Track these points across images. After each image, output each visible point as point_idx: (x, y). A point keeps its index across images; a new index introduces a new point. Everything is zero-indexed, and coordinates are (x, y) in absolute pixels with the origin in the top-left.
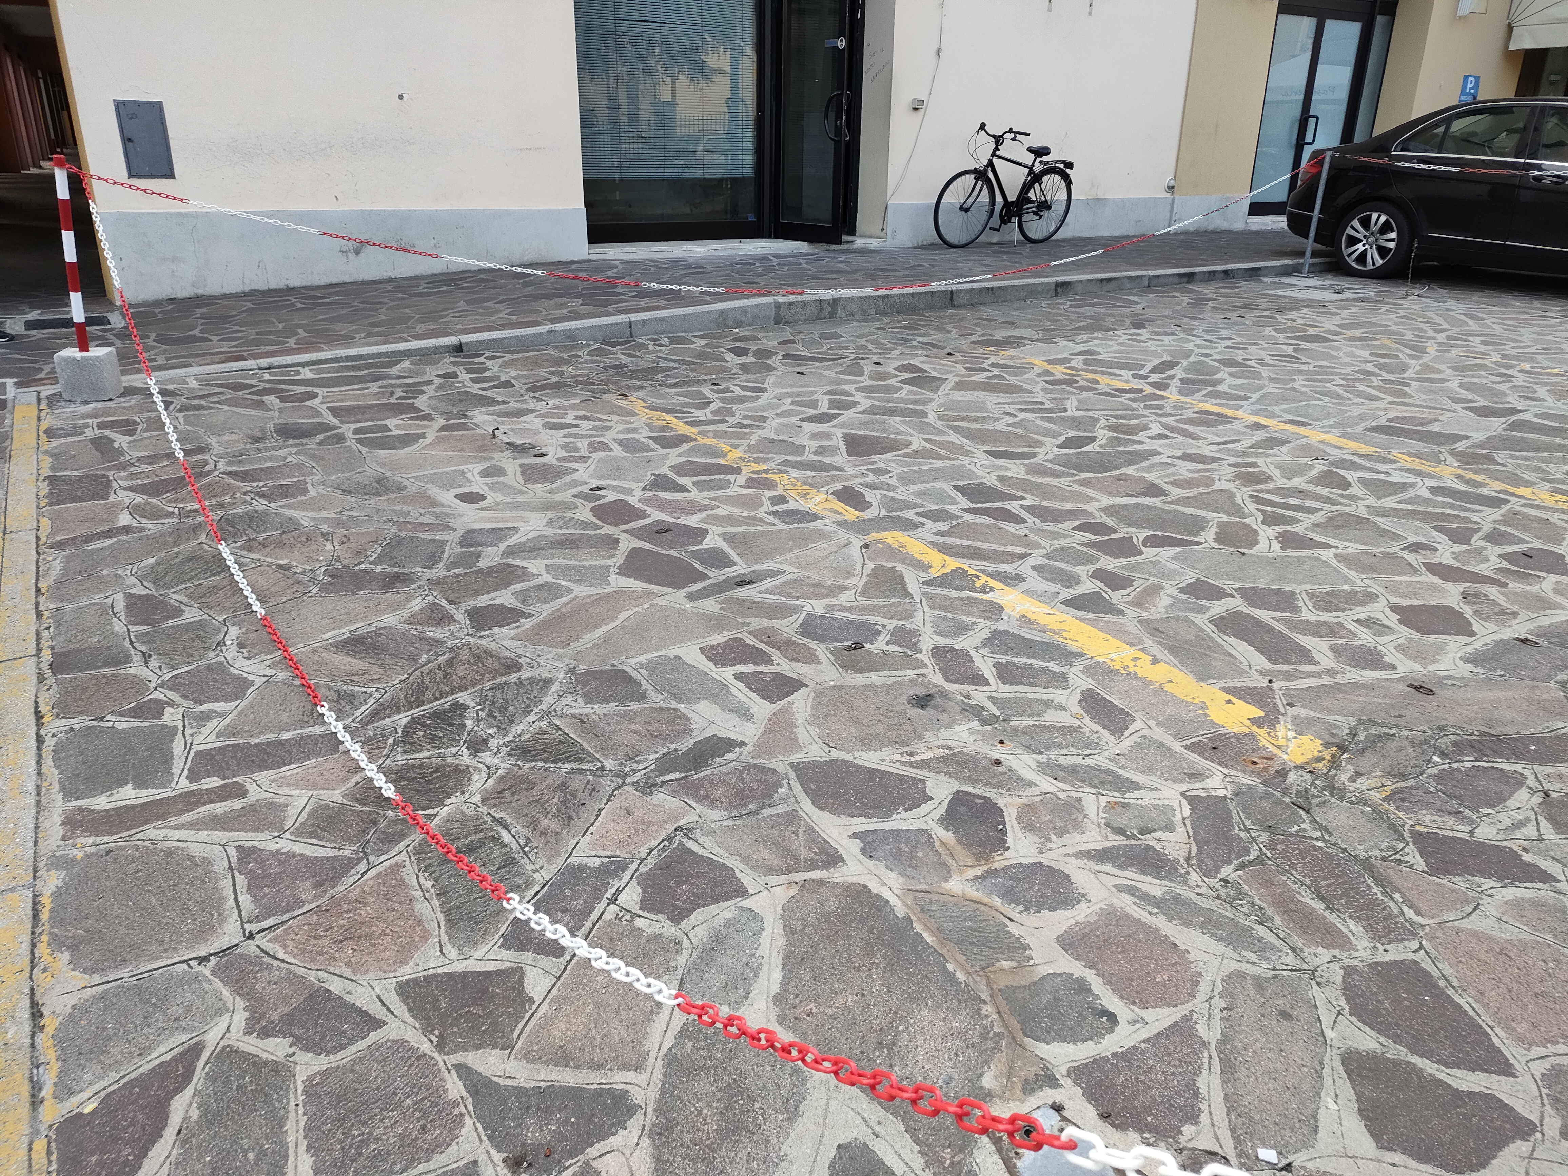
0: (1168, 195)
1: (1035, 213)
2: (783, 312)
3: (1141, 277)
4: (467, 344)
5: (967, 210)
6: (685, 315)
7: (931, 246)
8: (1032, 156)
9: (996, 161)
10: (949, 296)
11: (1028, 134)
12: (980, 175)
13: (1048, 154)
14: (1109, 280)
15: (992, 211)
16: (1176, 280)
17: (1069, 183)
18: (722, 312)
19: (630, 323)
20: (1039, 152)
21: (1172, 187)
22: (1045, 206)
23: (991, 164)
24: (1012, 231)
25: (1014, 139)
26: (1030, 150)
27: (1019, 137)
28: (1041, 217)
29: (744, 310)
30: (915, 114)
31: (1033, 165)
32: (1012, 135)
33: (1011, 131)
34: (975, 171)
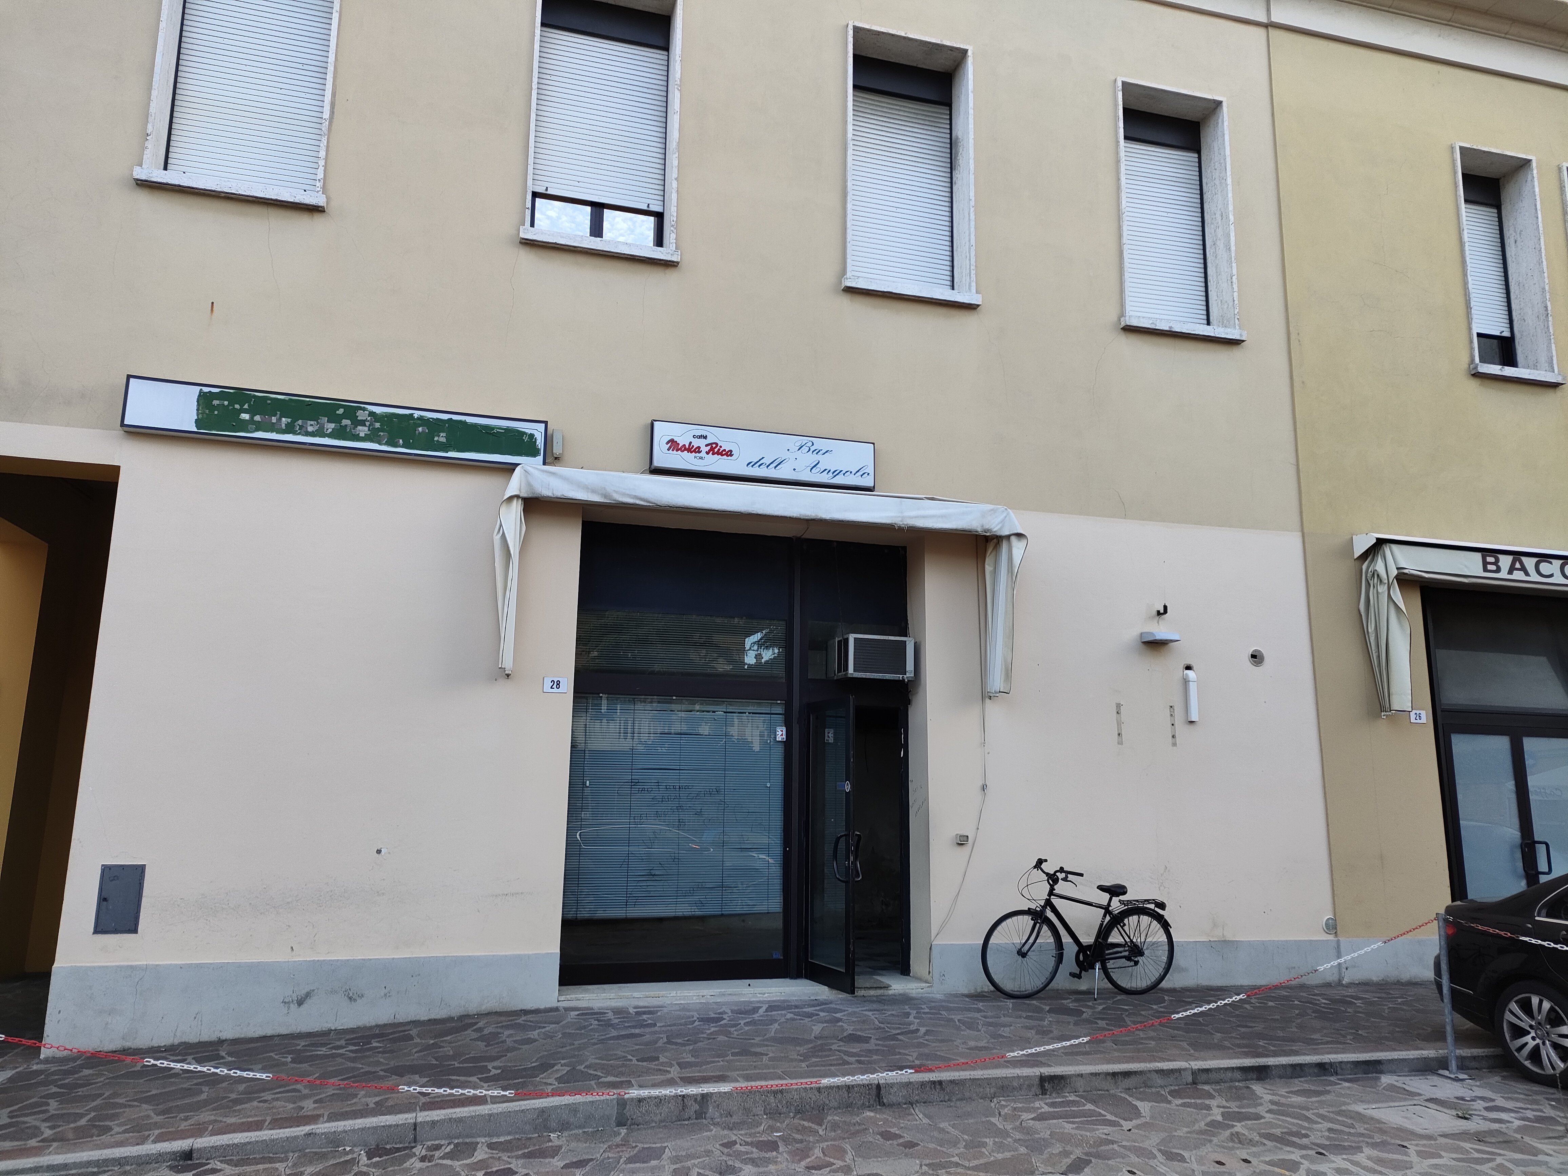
0: (1331, 937)
1: (1128, 958)
2: (629, 1111)
3: (1179, 1071)
4: (199, 1150)
5: (1023, 955)
6: (490, 1115)
7: (978, 996)
8: (1107, 896)
9: (1055, 901)
10: (874, 1092)
11: (1082, 875)
12: (1038, 916)
13: (1125, 893)
14: (1127, 1074)
15: (1060, 958)
16: (1238, 1075)
17: (1166, 926)
18: (542, 1111)
19: (415, 1124)
20: (1116, 891)
21: (1332, 927)
22: (1135, 951)
23: (1048, 903)
24: (1095, 979)
25: (1065, 879)
26: (1102, 888)
27: (1070, 877)
28: (1136, 963)
29: (573, 1109)
30: (960, 848)
31: (1109, 905)
32: (1063, 875)
33: (1062, 870)
34: (1029, 912)
